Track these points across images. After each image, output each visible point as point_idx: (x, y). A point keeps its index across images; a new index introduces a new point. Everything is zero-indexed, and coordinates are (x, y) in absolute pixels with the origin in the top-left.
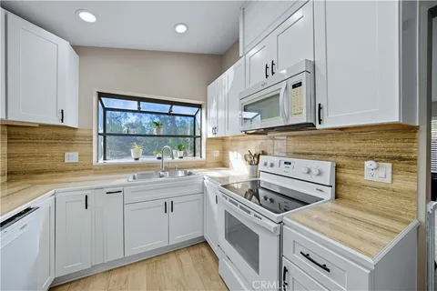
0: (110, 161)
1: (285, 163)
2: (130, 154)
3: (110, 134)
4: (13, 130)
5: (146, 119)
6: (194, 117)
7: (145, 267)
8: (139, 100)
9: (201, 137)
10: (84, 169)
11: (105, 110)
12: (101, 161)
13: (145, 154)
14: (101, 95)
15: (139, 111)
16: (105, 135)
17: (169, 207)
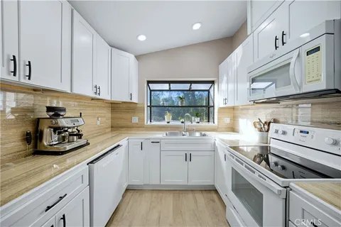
0: (154, 123)
1: (301, 132)
2: (164, 119)
3: (154, 106)
4: (113, 105)
5: (175, 95)
6: (208, 91)
7: (172, 195)
8: (169, 82)
9: (213, 106)
10: (140, 127)
11: (151, 91)
12: (149, 122)
13: (173, 119)
14: (149, 82)
15: (170, 90)
16: (150, 107)
17: (188, 157)
